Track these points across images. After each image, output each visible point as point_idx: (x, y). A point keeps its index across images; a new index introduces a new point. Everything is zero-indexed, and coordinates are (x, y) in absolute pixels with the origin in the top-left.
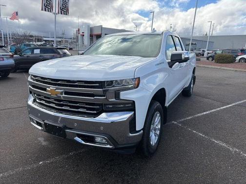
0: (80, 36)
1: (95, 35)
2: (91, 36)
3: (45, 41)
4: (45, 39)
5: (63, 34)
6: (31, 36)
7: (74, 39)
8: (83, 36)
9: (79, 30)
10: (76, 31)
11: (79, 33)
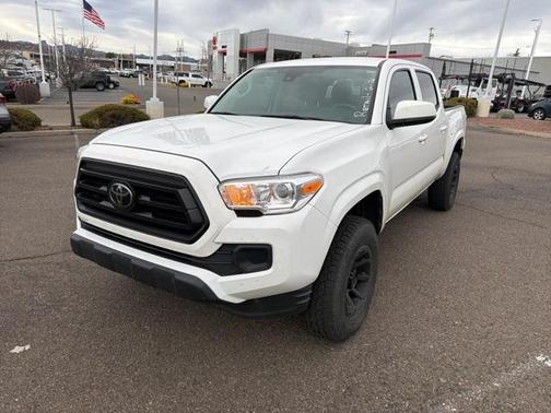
0: (216, 54)
1: (251, 52)
2: (242, 54)
3: (141, 66)
4: (139, 61)
5: (180, 50)
6: (111, 55)
7: (203, 61)
8: (225, 54)
9: (214, 41)
10: (210, 42)
11: (215, 48)
